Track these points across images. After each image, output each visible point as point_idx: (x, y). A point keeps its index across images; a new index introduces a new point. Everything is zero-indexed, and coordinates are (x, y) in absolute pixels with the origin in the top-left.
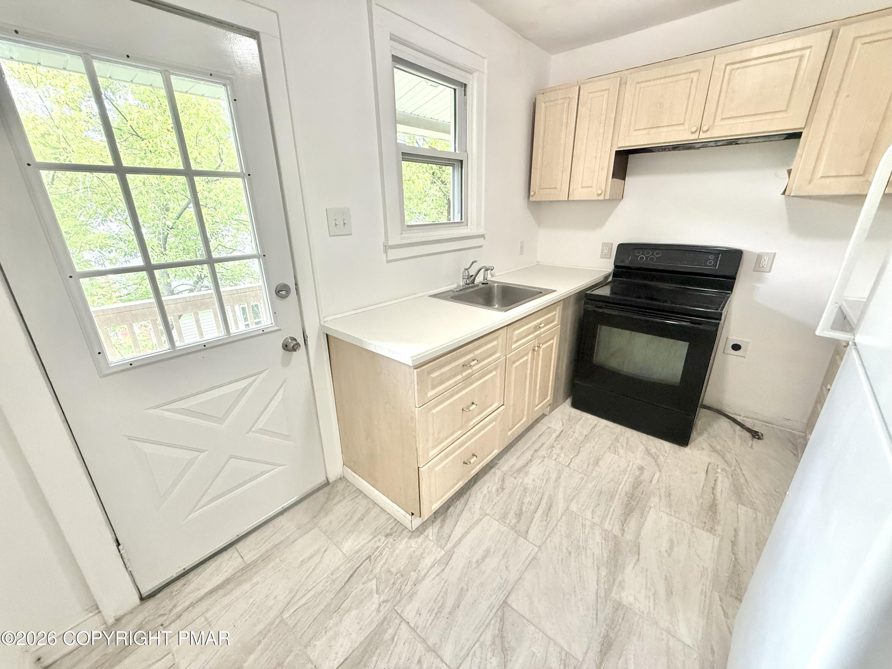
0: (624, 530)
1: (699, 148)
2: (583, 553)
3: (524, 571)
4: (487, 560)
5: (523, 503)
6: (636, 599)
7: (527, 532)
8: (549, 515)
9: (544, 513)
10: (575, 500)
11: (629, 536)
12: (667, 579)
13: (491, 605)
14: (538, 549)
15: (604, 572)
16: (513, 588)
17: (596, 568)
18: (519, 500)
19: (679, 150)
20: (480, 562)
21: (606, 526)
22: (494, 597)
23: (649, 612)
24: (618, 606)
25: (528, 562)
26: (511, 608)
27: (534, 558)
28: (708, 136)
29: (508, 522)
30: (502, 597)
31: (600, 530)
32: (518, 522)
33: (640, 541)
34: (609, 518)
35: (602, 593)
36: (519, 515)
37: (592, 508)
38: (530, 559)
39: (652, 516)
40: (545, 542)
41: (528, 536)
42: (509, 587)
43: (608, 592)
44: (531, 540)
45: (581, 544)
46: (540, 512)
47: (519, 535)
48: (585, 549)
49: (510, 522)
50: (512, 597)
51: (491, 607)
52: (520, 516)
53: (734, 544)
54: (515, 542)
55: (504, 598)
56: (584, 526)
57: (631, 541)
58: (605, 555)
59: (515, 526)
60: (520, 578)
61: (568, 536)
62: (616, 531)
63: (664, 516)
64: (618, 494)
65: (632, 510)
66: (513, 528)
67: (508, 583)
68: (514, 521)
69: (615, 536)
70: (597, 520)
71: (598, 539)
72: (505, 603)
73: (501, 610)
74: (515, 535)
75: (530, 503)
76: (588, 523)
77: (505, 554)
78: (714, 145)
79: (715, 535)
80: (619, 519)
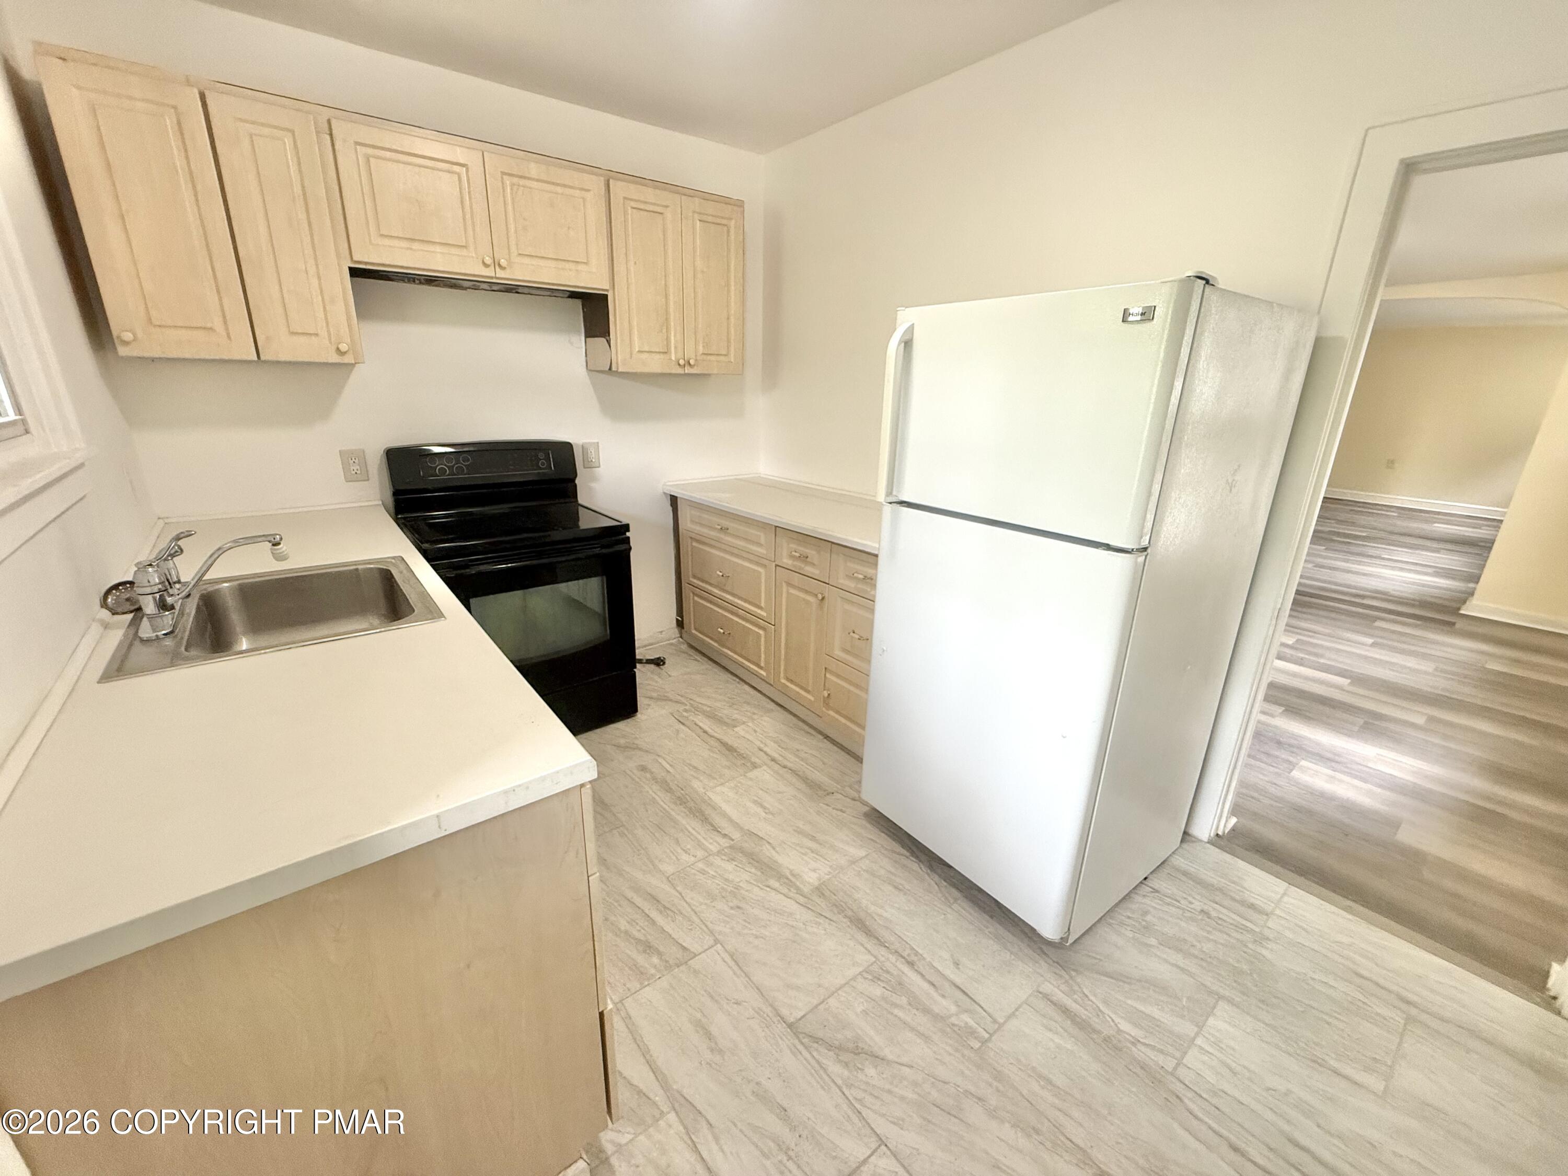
0: (726, 835)
1: (466, 289)
2: (743, 892)
3: (750, 979)
4: (714, 1030)
5: (626, 932)
6: (814, 870)
7: (684, 949)
8: (667, 905)
9: (661, 912)
10: (656, 862)
11: (736, 835)
12: (800, 832)
13: (791, 1050)
14: (719, 945)
15: (773, 883)
16: (771, 1005)
17: (768, 889)
18: (616, 935)
19: (436, 286)
20: (713, 1045)
21: (714, 848)
22: (780, 1042)
23: (831, 867)
24: (819, 890)
25: (735, 968)
26: (800, 1019)
27: (732, 956)
28: (507, 276)
29: (653, 971)
30: (780, 1028)
31: (716, 857)
32: (660, 954)
33: (746, 828)
34: (703, 840)
35: (802, 900)
36: (647, 948)
37: (680, 851)
38: (732, 963)
39: (716, 799)
40: (712, 933)
41: (692, 950)
42: (768, 1010)
43: (799, 891)
44: (701, 950)
45: (729, 889)
46: (654, 914)
47: (686, 962)
48: (737, 888)
49: (655, 967)
50: (785, 1012)
51: (795, 1052)
52: (650, 947)
53: (773, 760)
54: (696, 972)
55: (784, 1025)
56: (703, 872)
57: (742, 836)
58: (753, 870)
59: (667, 962)
60: (758, 989)
61: (713, 899)
62: (725, 842)
63: (725, 789)
64: (671, 811)
65: (702, 813)
66: (669, 967)
67: (761, 1010)
68: (655, 960)
69: (731, 847)
70: (700, 854)
71: (730, 867)
72: (790, 1026)
73: (801, 1036)
74: (683, 968)
75: (632, 922)
76: (700, 865)
77: (712, 997)
78: (489, 288)
79: (760, 767)
80: (708, 830)
